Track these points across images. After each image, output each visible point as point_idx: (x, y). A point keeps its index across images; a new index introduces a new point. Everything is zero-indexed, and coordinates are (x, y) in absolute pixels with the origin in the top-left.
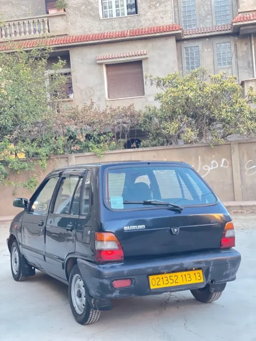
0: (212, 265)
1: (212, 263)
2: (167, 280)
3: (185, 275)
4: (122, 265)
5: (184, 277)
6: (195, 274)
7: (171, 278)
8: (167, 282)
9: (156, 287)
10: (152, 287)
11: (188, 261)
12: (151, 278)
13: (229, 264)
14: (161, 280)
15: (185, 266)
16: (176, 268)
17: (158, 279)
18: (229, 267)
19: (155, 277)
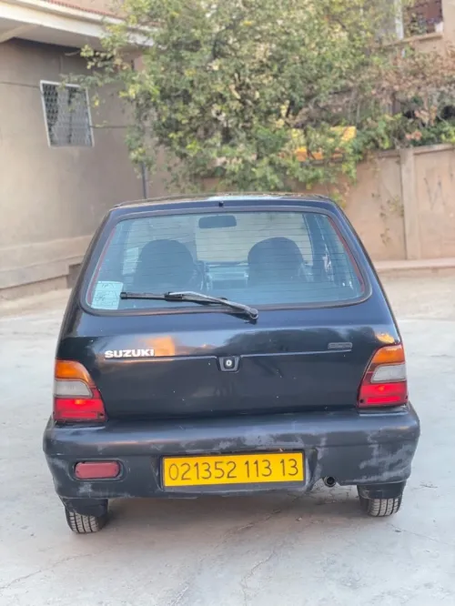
0: (323, 444)
1: (324, 439)
2: (208, 470)
3: (256, 463)
4: (98, 431)
5: (252, 467)
6: (283, 462)
7: (218, 466)
8: (207, 474)
9: (179, 483)
10: (168, 482)
11: (256, 433)
12: (167, 462)
13: (376, 446)
14: (194, 470)
15: (248, 443)
16: (224, 446)
17: (186, 467)
18: (375, 453)
19: (179, 461)
